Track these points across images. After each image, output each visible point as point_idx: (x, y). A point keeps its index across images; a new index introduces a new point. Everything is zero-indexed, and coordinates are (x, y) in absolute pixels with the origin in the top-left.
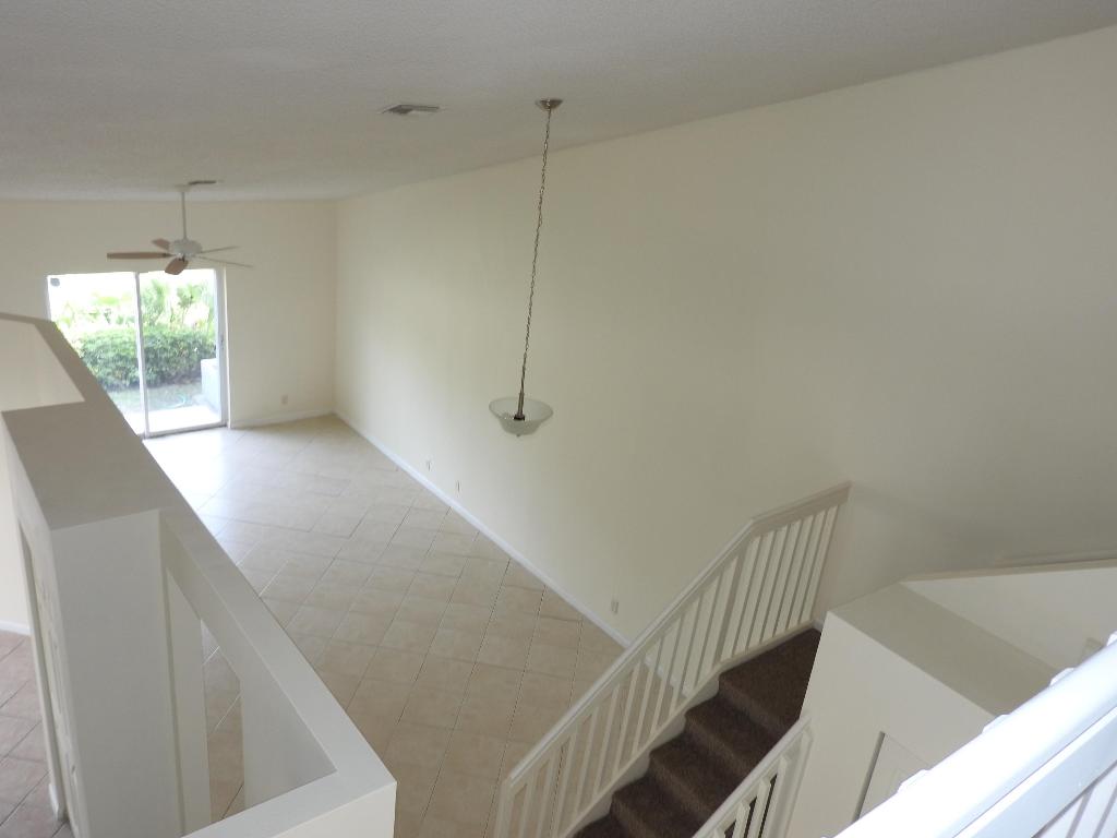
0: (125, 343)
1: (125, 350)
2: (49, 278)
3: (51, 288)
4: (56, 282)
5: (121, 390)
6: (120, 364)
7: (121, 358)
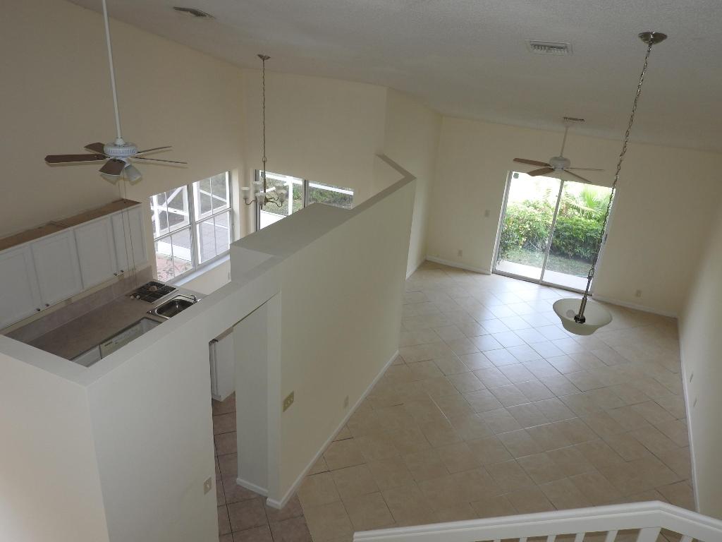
0: (579, 230)
1: (577, 233)
2: (514, 173)
3: (513, 179)
4: (516, 176)
5: (569, 258)
6: (572, 241)
7: (574, 238)
